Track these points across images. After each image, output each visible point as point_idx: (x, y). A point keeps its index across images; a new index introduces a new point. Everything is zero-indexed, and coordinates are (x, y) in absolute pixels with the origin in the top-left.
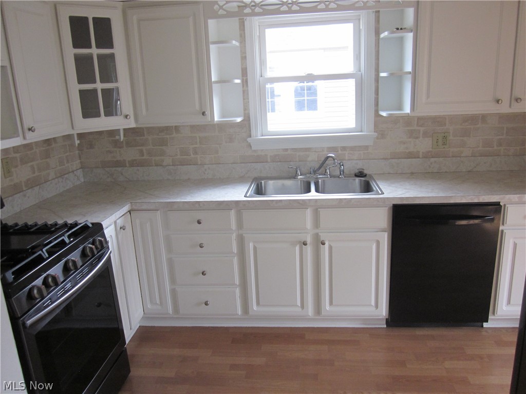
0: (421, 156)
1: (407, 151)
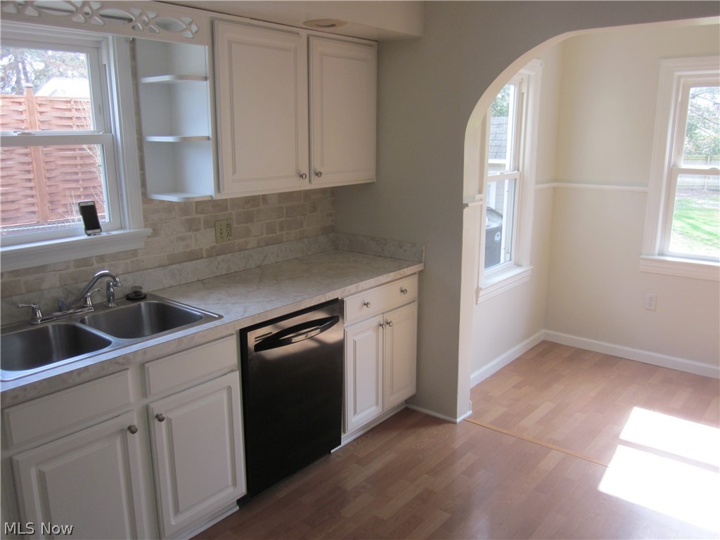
0: (205, 256)
1: (188, 250)
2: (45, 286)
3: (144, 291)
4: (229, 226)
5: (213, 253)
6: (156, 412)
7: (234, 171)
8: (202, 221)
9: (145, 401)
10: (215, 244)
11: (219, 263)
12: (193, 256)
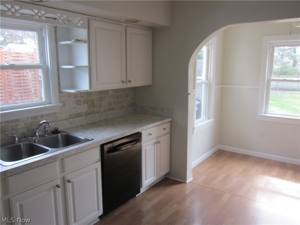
0: (83, 115)
1: (77, 113)
2: (19, 127)
3: (59, 130)
4: (93, 103)
5: (87, 114)
6: (68, 179)
7: (97, 80)
8: (82, 101)
9: (63, 175)
10: (87, 110)
11: (89, 118)
12: (79, 115)
